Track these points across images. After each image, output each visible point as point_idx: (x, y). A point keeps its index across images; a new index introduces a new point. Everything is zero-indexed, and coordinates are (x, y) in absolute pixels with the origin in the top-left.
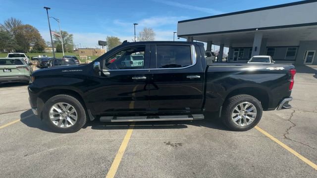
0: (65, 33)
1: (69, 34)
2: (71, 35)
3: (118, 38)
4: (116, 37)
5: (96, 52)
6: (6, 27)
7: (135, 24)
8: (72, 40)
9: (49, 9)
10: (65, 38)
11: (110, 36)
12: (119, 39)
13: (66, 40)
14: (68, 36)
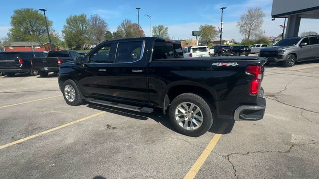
0: (162, 27)
1: (166, 27)
2: (167, 28)
3: (213, 26)
4: (210, 25)
5: (187, 44)
6: (121, 27)
7: (222, 9)
8: (167, 34)
9: (139, 9)
10: (162, 32)
11: (204, 25)
12: (214, 28)
13: (162, 33)
14: (164, 30)
